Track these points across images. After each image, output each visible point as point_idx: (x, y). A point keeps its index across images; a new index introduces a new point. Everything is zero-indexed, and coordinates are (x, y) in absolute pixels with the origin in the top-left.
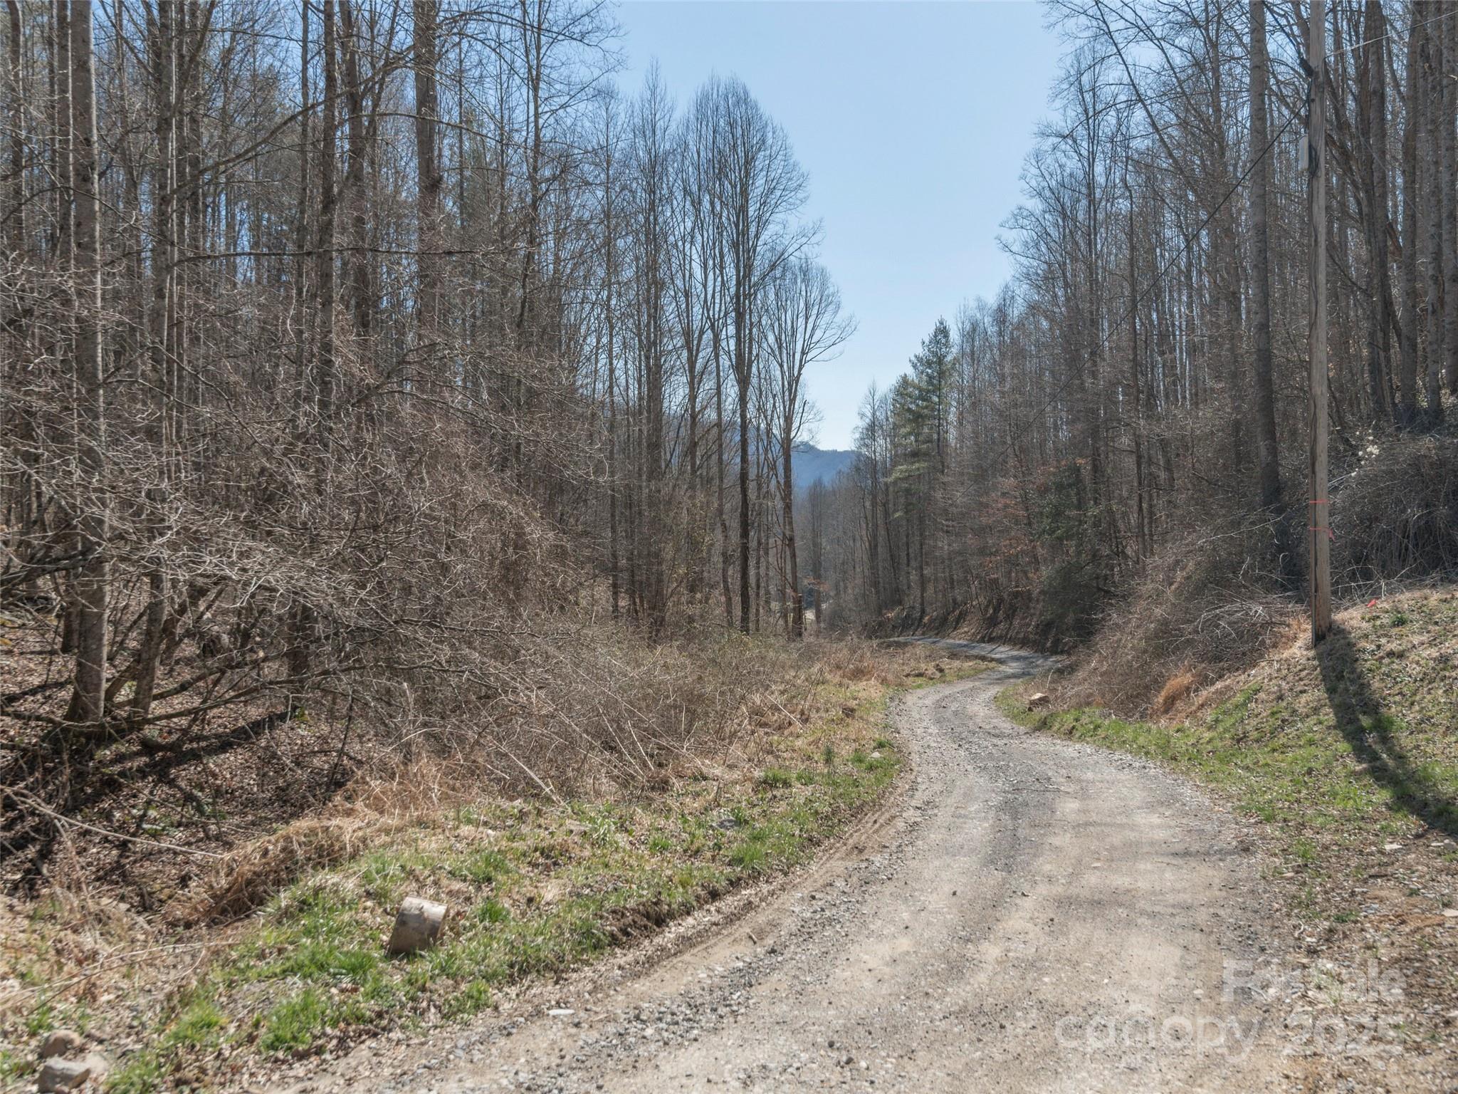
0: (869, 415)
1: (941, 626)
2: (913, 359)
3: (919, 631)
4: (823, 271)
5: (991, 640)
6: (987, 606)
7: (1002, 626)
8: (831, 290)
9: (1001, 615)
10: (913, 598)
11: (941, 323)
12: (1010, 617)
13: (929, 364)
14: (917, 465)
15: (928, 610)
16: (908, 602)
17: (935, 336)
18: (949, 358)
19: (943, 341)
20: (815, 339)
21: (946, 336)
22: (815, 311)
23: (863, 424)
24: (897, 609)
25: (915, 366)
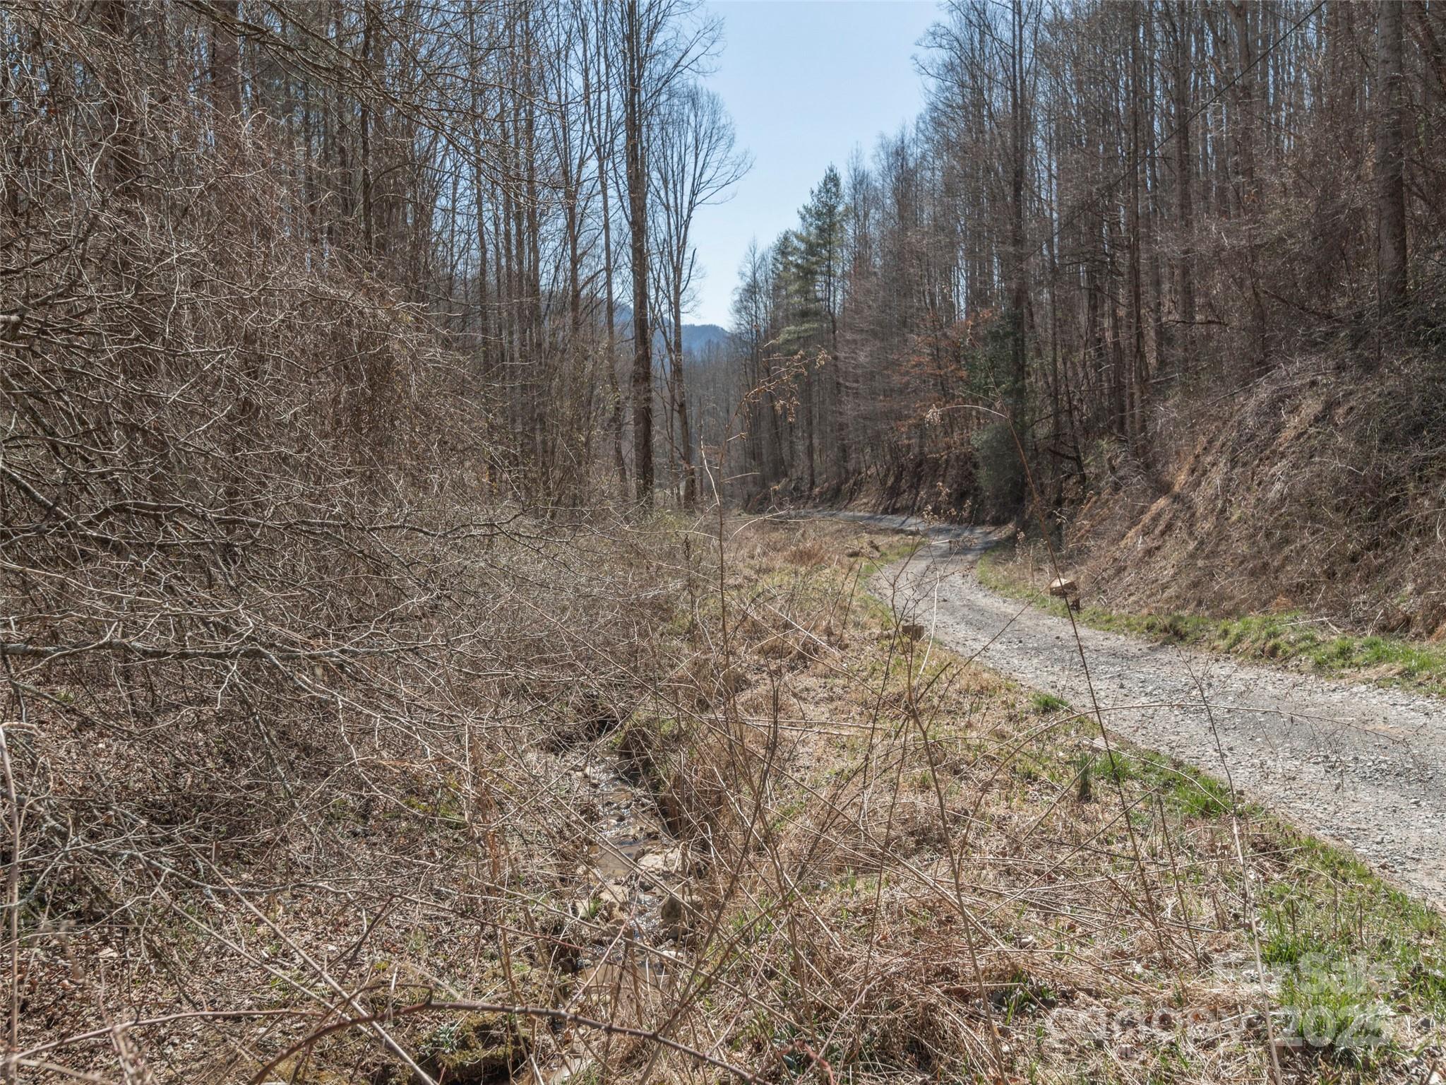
0: (749, 273)
1: (836, 497)
2: (802, 210)
3: (810, 504)
4: (713, 100)
5: (895, 511)
6: (886, 476)
7: (906, 495)
8: (723, 121)
9: (904, 485)
10: (800, 469)
11: (831, 170)
12: (915, 487)
13: (819, 215)
14: (806, 326)
15: (817, 481)
16: (795, 474)
17: (825, 184)
18: (841, 208)
19: (834, 190)
20: (705, 178)
21: (837, 185)
22: (705, 146)
23: (742, 284)
24: (784, 481)
25: (803, 218)
